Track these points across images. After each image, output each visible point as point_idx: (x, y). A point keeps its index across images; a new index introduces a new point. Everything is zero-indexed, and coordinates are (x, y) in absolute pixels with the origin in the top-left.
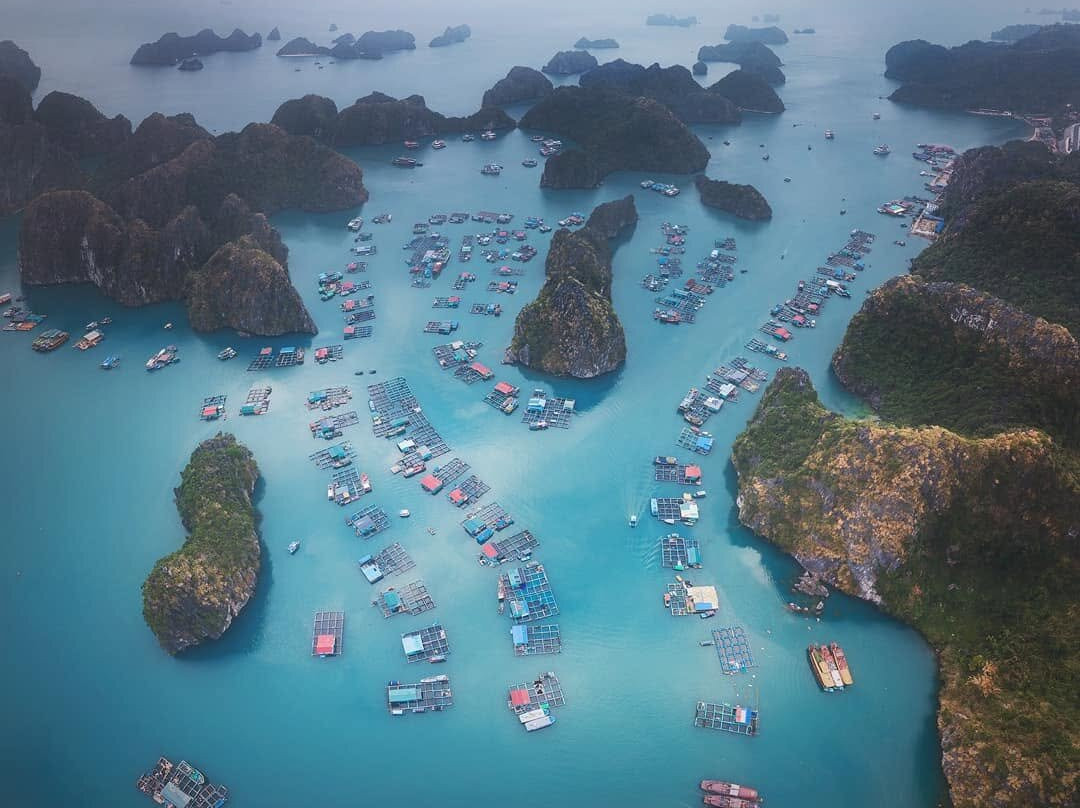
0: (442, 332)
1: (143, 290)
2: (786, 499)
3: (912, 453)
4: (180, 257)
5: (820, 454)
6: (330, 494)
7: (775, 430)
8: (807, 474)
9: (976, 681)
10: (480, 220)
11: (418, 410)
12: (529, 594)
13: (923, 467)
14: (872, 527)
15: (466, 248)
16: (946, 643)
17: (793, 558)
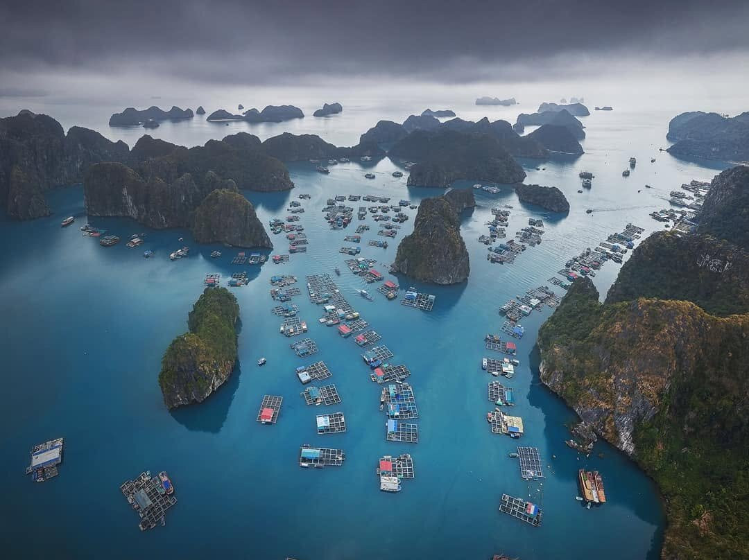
0: (351, 253)
1: (164, 219)
2: (575, 361)
3: (670, 316)
4: (185, 201)
5: (602, 325)
6: (282, 329)
7: (570, 317)
8: (592, 341)
9: (696, 522)
10: (368, 200)
11: (337, 291)
12: (401, 403)
13: (677, 327)
14: (636, 380)
15: (362, 213)
16: (676, 494)
17: (575, 412)
